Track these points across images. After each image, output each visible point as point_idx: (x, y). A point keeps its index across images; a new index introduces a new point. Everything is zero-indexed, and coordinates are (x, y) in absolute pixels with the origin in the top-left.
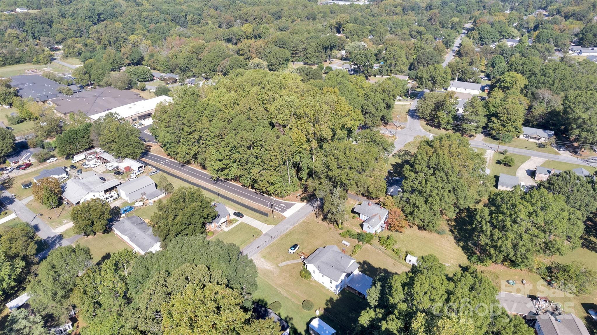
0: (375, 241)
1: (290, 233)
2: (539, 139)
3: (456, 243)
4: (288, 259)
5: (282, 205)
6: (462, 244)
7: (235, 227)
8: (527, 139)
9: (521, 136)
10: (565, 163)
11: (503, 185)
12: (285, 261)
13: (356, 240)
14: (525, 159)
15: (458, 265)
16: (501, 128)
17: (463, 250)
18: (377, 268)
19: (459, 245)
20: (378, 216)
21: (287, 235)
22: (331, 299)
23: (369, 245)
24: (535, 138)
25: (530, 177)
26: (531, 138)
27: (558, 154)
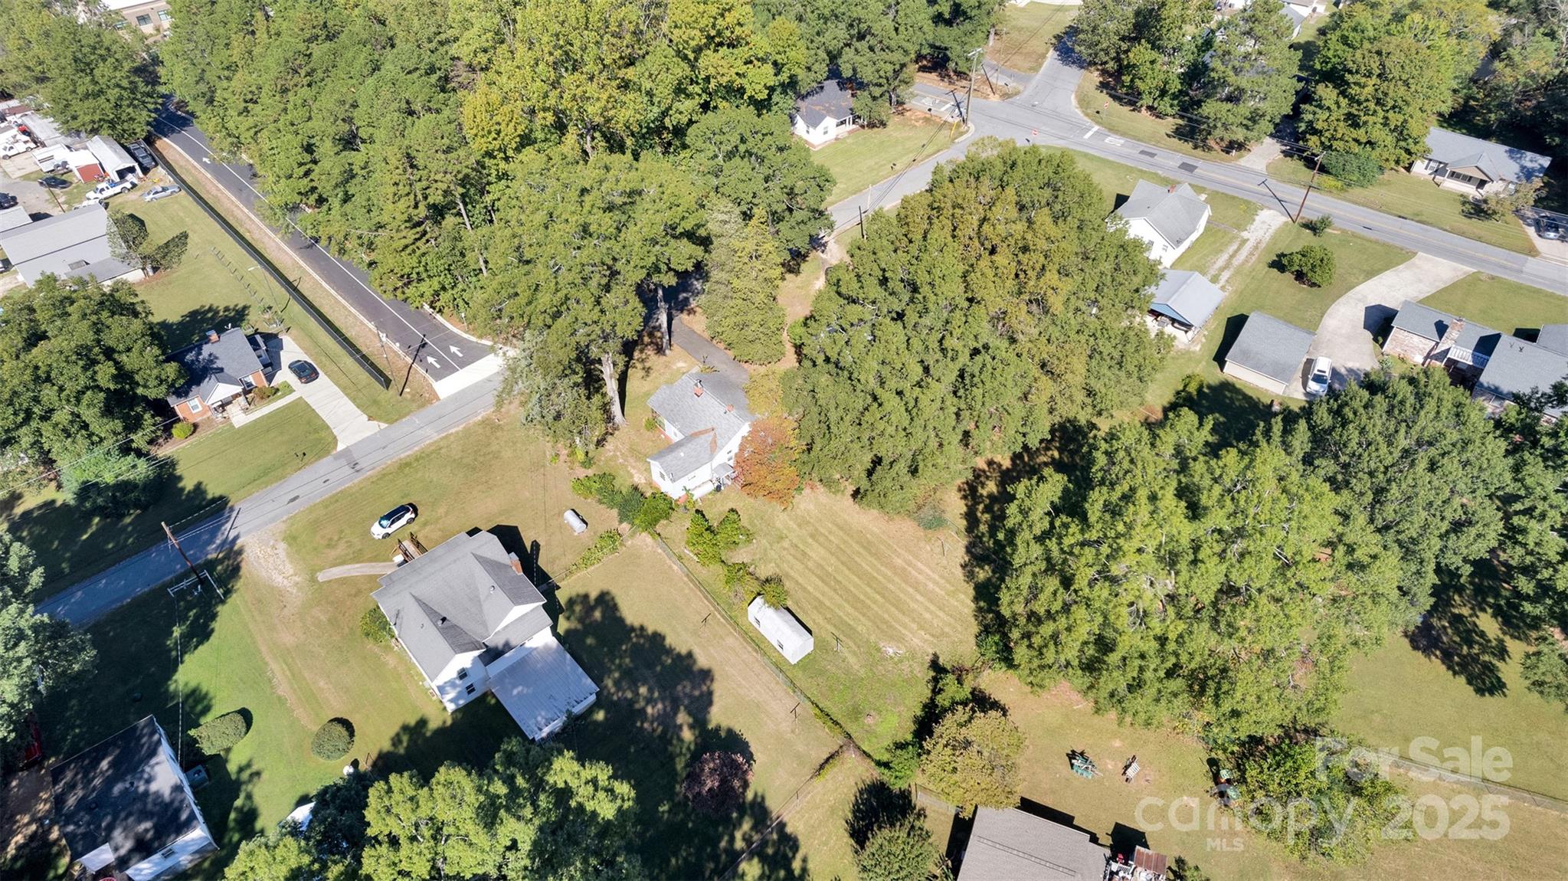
0: (678, 527)
1: (417, 460)
2: (1482, 184)
3: (964, 566)
4: (357, 558)
5: (453, 349)
6: (983, 574)
7: (269, 416)
8: (1438, 178)
9: (1419, 167)
10: (1538, 291)
11: (1245, 360)
12: (343, 563)
13: (615, 512)
14: (1391, 256)
15: (929, 658)
16: (1343, 129)
17: (976, 599)
18: (632, 629)
19: (970, 576)
20: (709, 437)
21: (405, 465)
22: (422, 723)
23: (649, 540)
24: (1468, 179)
25: (1369, 335)
26: (1454, 175)
27: (1532, 252)
